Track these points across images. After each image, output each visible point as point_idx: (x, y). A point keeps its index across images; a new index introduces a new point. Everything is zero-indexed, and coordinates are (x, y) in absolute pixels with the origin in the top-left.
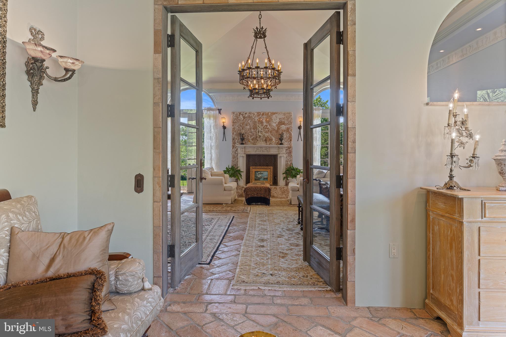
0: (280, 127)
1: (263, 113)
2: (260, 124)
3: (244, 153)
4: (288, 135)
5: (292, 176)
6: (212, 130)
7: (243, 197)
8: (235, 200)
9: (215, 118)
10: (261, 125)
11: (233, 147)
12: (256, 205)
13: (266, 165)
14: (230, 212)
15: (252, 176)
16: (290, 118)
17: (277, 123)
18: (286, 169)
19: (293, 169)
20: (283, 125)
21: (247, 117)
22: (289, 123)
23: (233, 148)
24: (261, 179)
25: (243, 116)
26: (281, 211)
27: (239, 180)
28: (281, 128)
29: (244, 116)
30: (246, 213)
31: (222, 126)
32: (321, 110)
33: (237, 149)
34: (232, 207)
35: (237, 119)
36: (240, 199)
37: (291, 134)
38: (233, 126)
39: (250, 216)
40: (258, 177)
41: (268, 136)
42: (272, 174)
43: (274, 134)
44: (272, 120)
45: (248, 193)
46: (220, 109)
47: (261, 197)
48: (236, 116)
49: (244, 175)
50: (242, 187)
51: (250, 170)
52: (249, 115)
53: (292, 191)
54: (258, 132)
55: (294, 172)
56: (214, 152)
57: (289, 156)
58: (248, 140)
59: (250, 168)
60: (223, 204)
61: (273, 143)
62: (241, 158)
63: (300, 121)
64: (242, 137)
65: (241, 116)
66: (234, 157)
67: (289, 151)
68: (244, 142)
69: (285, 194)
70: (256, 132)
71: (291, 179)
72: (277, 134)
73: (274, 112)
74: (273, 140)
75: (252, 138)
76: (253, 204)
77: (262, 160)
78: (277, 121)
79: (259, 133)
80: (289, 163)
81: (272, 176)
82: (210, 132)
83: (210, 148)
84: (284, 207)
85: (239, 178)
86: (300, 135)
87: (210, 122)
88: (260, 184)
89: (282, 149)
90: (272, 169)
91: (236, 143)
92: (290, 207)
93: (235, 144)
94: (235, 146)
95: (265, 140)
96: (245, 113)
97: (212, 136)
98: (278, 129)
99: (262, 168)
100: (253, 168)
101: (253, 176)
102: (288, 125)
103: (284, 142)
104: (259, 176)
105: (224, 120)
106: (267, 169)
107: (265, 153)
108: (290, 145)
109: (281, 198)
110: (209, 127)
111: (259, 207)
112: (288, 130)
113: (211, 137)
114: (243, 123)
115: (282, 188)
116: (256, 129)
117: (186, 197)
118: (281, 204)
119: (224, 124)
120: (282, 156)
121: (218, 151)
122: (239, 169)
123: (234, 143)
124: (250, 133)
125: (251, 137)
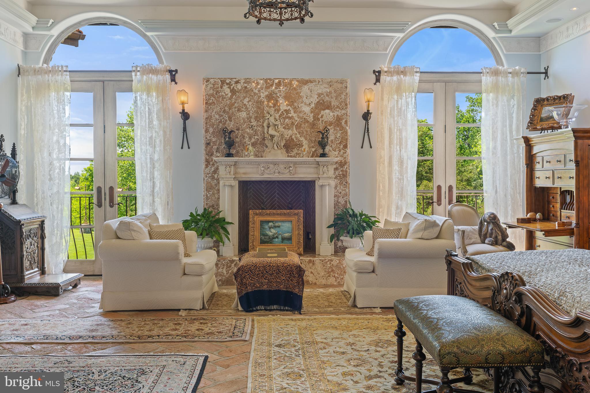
0: (320, 116)
1: (280, 81)
2: (272, 108)
3: (234, 176)
4: (339, 135)
5: (351, 232)
6: (155, 122)
7: (232, 284)
8: (213, 295)
9: (162, 91)
10: (274, 109)
11: (208, 162)
12: (267, 312)
13: (288, 207)
14: (196, 339)
15: (254, 234)
16: (345, 94)
17: (313, 105)
18: (335, 214)
19: (354, 215)
20: (327, 111)
21: (239, 91)
22: (341, 104)
23: (207, 166)
24: (276, 240)
25: (229, 88)
26: (336, 333)
27: (221, 244)
28: (322, 117)
29: (232, 87)
30: (240, 340)
31: (180, 113)
32: (418, 74)
33: (217, 169)
34: (203, 321)
35: (216, 94)
36: (225, 291)
37: (346, 133)
38: (206, 111)
39: (252, 354)
40: (267, 235)
41: (291, 136)
42: (302, 229)
43: (307, 131)
44: (301, 97)
45: (244, 281)
46: (173, 71)
47: (278, 292)
48: (213, 88)
49: (234, 230)
50: (229, 260)
51: (248, 218)
52: (246, 85)
53: (359, 272)
54: (268, 127)
55: (354, 224)
56: (159, 177)
57: (341, 184)
58: (243, 145)
59: (248, 214)
60: (179, 310)
61: (304, 153)
62: (227, 190)
63: (369, 101)
64: (230, 138)
65: (226, 88)
66: (209, 188)
67: (341, 173)
68: (233, 151)
69: (334, 276)
70: (263, 127)
71: (348, 239)
72: (313, 132)
73: (307, 78)
74: (302, 146)
75: (253, 140)
76: (258, 308)
77: (278, 194)
78: (312, 100)
79: (270, 129)
80: (342, 201)
81: (302, 232)
82: (149, 127)
83: (149, 165)
84: (340, 316)
85: (221, 238)
86: (366, 134)
87: (148, 103)
88: (276, 255)
89: (325, 168)
90: (302, 215)
91: (215, 153)
92: (354, 316)
93: (212, 154)
94: (212, 160)
95: (284, 146)
96: (235, 80)
97: (154, 136)
98: (316, 118)
99: (278, 214)
100: (257, 214)
101: (257, 234)
102: (338, 109)
103: (330, 150)
104: (270, 234)
105: (183, 98)
106: (289, 215)
107: (286, 176)
108: (345, 158)
109: (326, 286)
110: (147, 115)
111: (274, 320)
112: (338, 121)
113: (151, 138)
114: (231, 106)
115: (326, 262)
116: (261, 121)
117: (89, 289)
118: (330, 306)
119: (183, 107)
120: (325, 185)
121: (170, 173)
122: (221, 216)
123: (210, 154)
124: (248, 130)
125: (250, 138)
